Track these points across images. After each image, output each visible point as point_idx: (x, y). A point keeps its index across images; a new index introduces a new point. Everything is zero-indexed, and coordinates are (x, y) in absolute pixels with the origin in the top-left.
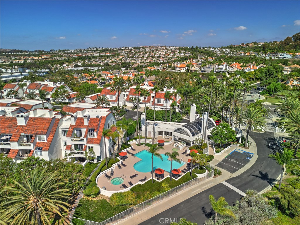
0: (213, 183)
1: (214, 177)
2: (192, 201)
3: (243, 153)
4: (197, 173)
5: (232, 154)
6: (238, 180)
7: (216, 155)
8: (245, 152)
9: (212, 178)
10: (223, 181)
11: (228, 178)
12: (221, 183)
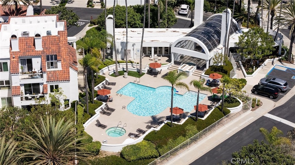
0: (253, 118)
1: (251, 110)
2: (230, 142)
3: (287, 70)
4: (228, 107)
5: (270, 74)
6: (285, 109)
7: (248, 78)
8: (289, 70)
9: (249, 112)
10: (265, 114)
11: (271, 108)
12: (263, 116)
